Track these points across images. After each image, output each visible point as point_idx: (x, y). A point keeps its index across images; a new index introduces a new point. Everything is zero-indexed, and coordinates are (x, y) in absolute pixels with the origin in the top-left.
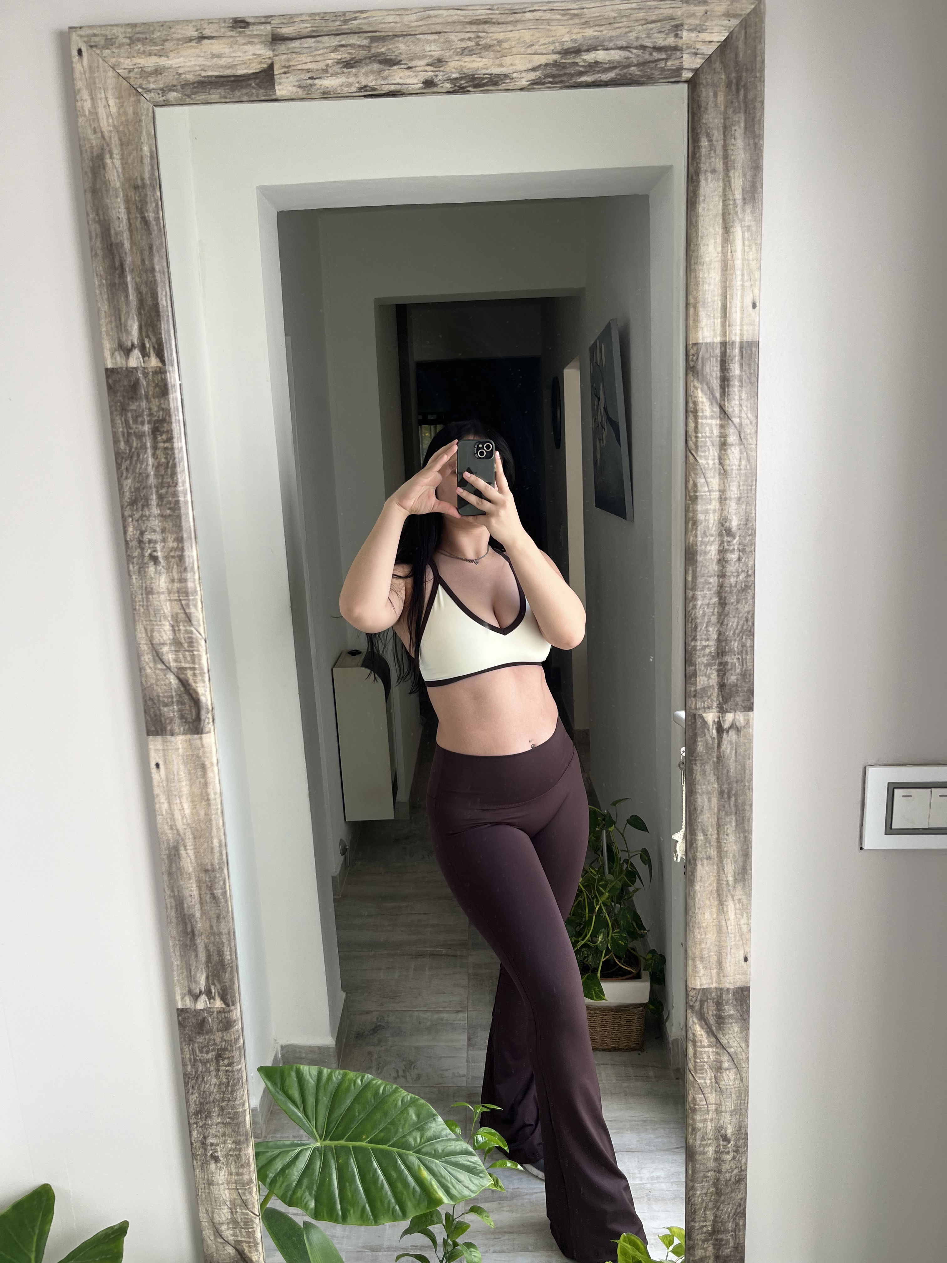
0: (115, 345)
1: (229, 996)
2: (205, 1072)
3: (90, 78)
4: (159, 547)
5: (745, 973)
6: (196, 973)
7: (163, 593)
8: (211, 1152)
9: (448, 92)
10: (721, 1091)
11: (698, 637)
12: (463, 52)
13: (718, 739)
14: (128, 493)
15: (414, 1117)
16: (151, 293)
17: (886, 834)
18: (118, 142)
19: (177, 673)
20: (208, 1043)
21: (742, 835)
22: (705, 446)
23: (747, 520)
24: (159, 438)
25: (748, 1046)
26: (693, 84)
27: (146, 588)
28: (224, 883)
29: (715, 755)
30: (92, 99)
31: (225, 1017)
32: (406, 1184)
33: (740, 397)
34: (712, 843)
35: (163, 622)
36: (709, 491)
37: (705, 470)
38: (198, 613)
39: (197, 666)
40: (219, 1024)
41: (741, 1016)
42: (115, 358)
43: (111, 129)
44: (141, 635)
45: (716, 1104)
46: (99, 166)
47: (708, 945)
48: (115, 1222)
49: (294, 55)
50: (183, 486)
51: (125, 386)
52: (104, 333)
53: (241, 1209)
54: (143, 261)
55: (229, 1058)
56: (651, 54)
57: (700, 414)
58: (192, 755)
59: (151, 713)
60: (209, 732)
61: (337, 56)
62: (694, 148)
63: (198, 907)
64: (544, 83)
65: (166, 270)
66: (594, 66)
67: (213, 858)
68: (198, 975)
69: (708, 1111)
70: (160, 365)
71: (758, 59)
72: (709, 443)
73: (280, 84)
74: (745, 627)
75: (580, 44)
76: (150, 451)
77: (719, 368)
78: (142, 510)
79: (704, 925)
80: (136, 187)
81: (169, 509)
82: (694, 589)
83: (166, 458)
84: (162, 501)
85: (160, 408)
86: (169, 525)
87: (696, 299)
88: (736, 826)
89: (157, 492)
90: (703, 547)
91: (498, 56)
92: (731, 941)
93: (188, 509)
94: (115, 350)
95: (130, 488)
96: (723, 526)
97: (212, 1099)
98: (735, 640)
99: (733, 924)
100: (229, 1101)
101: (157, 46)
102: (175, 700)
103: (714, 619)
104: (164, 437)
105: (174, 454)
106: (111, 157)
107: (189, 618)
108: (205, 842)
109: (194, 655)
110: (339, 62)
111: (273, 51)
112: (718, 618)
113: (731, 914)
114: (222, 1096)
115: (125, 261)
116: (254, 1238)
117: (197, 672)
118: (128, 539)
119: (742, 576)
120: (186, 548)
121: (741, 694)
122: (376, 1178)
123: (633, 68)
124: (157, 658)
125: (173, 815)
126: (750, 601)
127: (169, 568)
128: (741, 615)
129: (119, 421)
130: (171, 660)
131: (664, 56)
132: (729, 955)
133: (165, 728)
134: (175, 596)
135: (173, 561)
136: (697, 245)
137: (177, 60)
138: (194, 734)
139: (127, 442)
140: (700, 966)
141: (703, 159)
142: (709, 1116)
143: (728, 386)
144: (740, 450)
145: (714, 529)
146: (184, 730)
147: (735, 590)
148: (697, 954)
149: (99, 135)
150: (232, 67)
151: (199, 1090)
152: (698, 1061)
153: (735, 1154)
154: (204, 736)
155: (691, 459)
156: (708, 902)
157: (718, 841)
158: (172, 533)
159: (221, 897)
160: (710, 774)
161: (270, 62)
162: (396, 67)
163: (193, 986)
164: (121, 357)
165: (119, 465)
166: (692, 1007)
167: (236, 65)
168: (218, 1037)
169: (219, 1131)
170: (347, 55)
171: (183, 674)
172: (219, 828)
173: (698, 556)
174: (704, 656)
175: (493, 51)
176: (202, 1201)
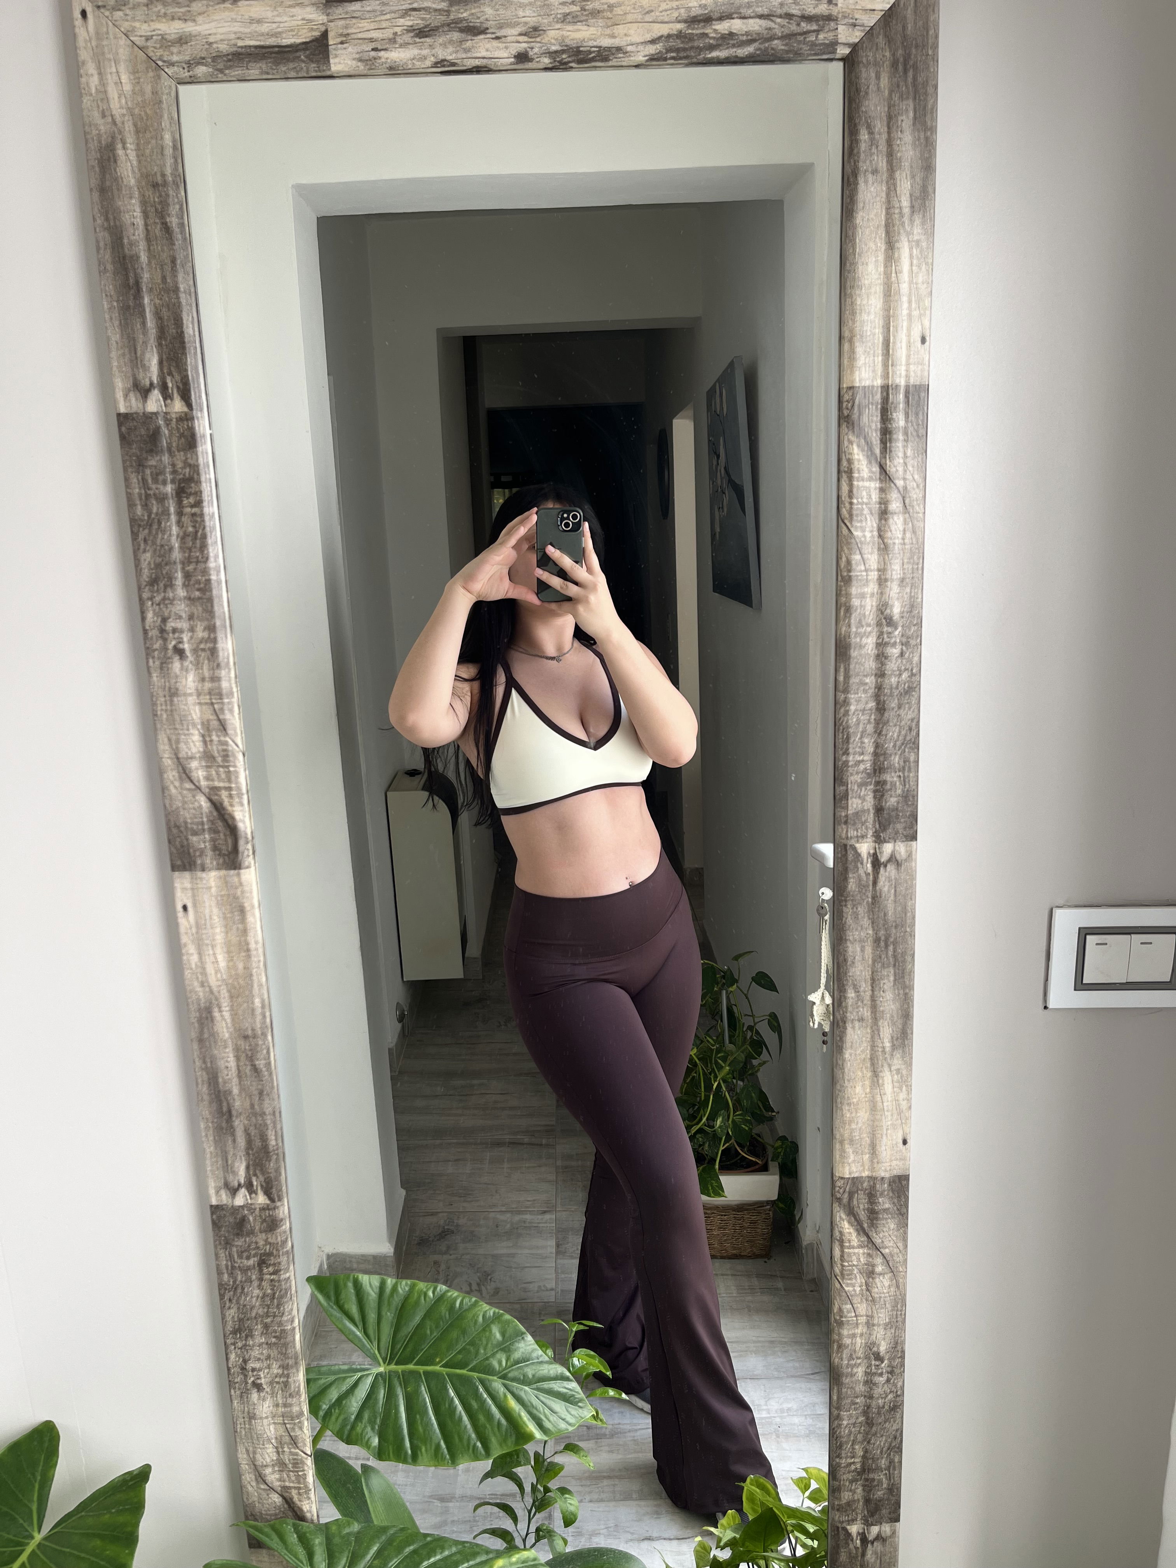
0: (130, 384)
1: (274, 1190)
2: (246, 1281)
3: (97, 47)
4: (186, 637)
5: (903, 1159)
6: (233, 1161)
7: (191, 695)
8: (252, 1379)
9: (546, 69)
10: (873, 1300)
11: (851, 750)
12: (565, 18)
13: (874, 874)
14: (146, 570)
15: (498, 1336)
16: (174, 319)
17: (1075, 990)
18: (132, 129)
19: (209, 794)
20: (249, 1246)
21: (901, 992)
22: (862, 514)
23: (912, 606)
24: (185, 502)
25: (906, 1247)
26: (850, 62)
27: (170, 688)
28: (268, 1052)
29: (870, 895)
30: (100, 74)
31: (270, 1216)
32: (489, 1416)
33: (905, 453)
34: (865, 1002)
35: (191, 731)
36: (866, 570)
37: (861, 543)
38: (235, 720)
39: (233, 785)
40: (262, 1223)
41: (898, 1210)
42: (130, 401)
43: (124, 111)
44: (164, 748)
45: (867, 1316)
46: (109, 157)
47: (860, 1125)
48: (134, 1465)
49: (354, 21)
50: (216, 561)
51: (141, 436)
52: (115, 369)
53: (290, 1449)
54: (164, 278)
55: (274, 1264)
56: (798, 25)
57: (856, 475)
58: (229, 895)
59: (177, 843)
60: (248, 867)
61: (407, 22)
62: (852, 142)
63: (235, 1081)
64: (665, 59)
65: (193, 290)
66: (728, 38)
67: (255, 1022)
68: (237, 1164)
69: (857, 1324)
70: (186, 409)
71: (931, 32)
72: (866, 511)
73: (336, 56)
74: (908, 738)
75: (711, 11)
76: (173, 518)
77: (879, 418)
78: (165, 592)
79: (855, 1100)
80: (155, 186)
81: (198, 590)
82: (846, 691)
83: (194, 527)
84: (190, 580)
85: (186, 464)
86: (198, 610)
87: (851, 331)
88: (895, 980)
89: (183, 569)
90: (858, 640)
91: (610, 24)
92: (887, 1121)
93: (221, 589)
94: (129, 390)
95: (149, 563)
96: (882, 613)
97: (253, 1315)
98: (896, 754)
99: (890, 1099)
100: (274, 1316)
101: (179, 7)
102: (206, 827)
103: (870, 728)
104: (192, 500)
105: (203, 521)
106: (124, 148)
107: (223, 727)
108: (244, 1002)
109: (229, 772)
110: (410, 30)
111: (328, 15)
112: (874, 727)
113: (888, 1088)
114: (266, 1310)
115: (141, 278)
116: (305, 1483)
117: (234, 792)
118: (147, 628)
119: (905, 676)
120: (219, 639)
121: (902, 820)
122: (453, 1409)
123: (776, 42)
124: (184, 776)
125: (204, 969)
126: (914, 707)
127: (198, 664)
128: (903, 722)
129: (135, 480)
130: (201, 778)
131: (815, 27)
132: (884, 1137)
133: (195, 862)
134: (206, 699)
135: (203, 654)
136: (854, 264)
137: (207, 26)
138: (231, 869)
139: (145, 506)
140: (849, 1150)
141: (862, 156)
142: (859, 1331)
143: (890, 440)
144: (905, 520)
145: (871, 618)
146: (218, 864)
147: (896, 692)
148: (846, 1135)
149: (110, 119)
150: (276, 35)
151: (238, 1303)
152: (846, 1264)
153: (890, 1376)
154: (242, 871)
155: (845, 531)
156: (860, 1074)
157: (873, 999)
158: (201, 620)
159: (264, 1069)
160: (864, 917)
161: (323, 29)
162: (482, 37)
163: (230, 1178)
164: (137, 399)
165: (135, 535)
166: (839, 1200)
167: (280, 33)
168: (261, 1239)
169: (262, 1354)
170: (420, 22)
171: (217, 795)
172: (261, 985)
173: (852, 651)
174: (857, 773)
175: (603, 18)
176: (241, 1439)
